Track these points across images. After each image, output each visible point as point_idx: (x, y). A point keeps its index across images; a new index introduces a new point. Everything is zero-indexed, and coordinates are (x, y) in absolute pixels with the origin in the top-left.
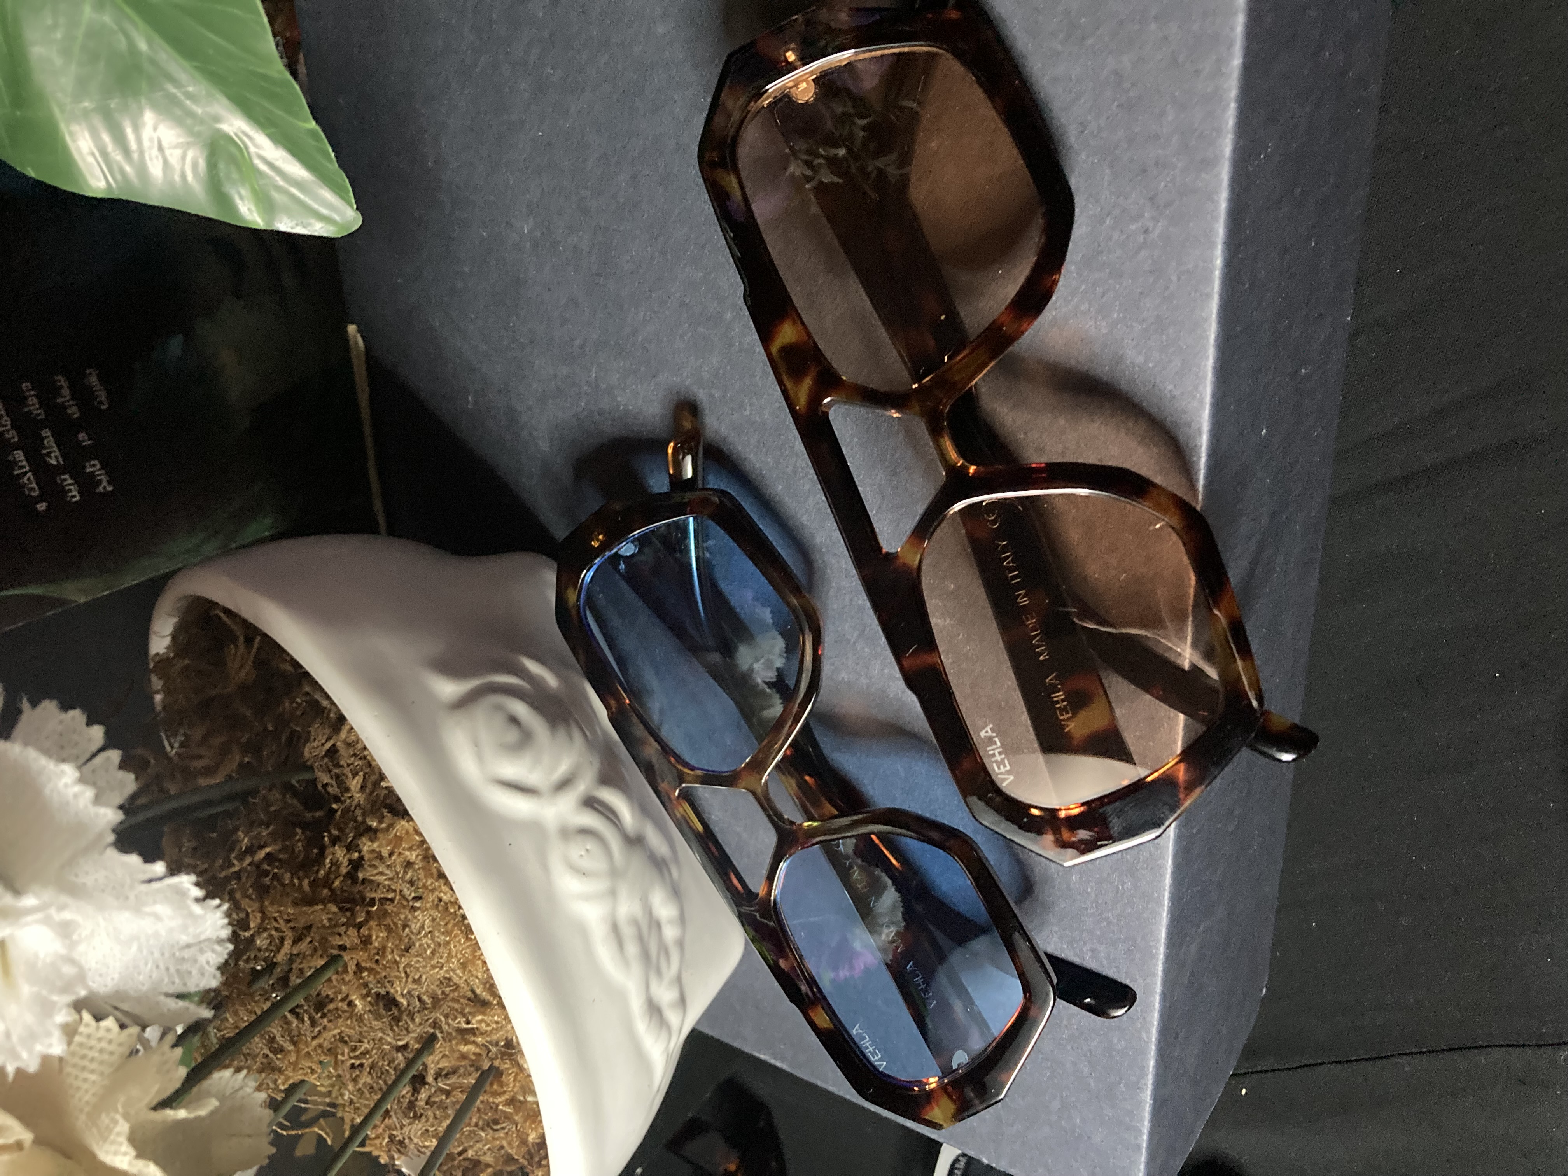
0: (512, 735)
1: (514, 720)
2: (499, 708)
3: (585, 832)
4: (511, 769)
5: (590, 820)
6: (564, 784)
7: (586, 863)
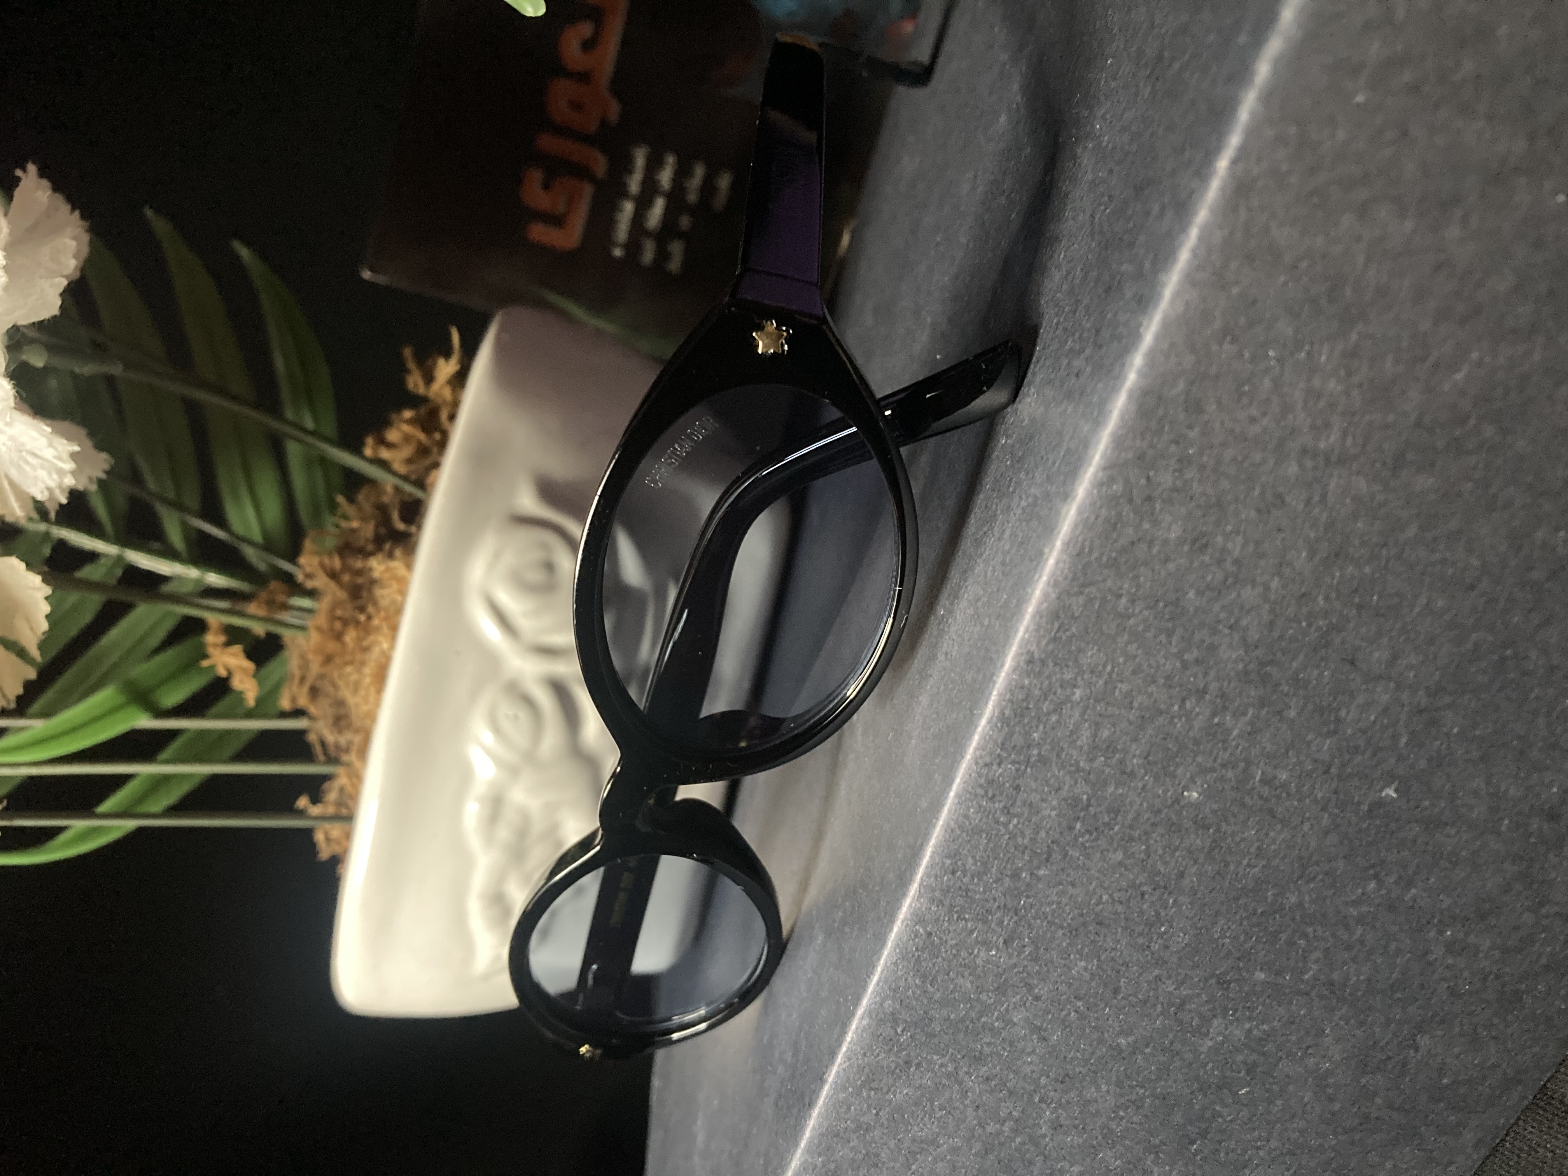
0: (536, 576)
1: (549, 567)
2: (545, 547)
3: (528, 701)
4: (506, 599)
5: (545, 699)
6: (548, 651)
7: (507, 726)
